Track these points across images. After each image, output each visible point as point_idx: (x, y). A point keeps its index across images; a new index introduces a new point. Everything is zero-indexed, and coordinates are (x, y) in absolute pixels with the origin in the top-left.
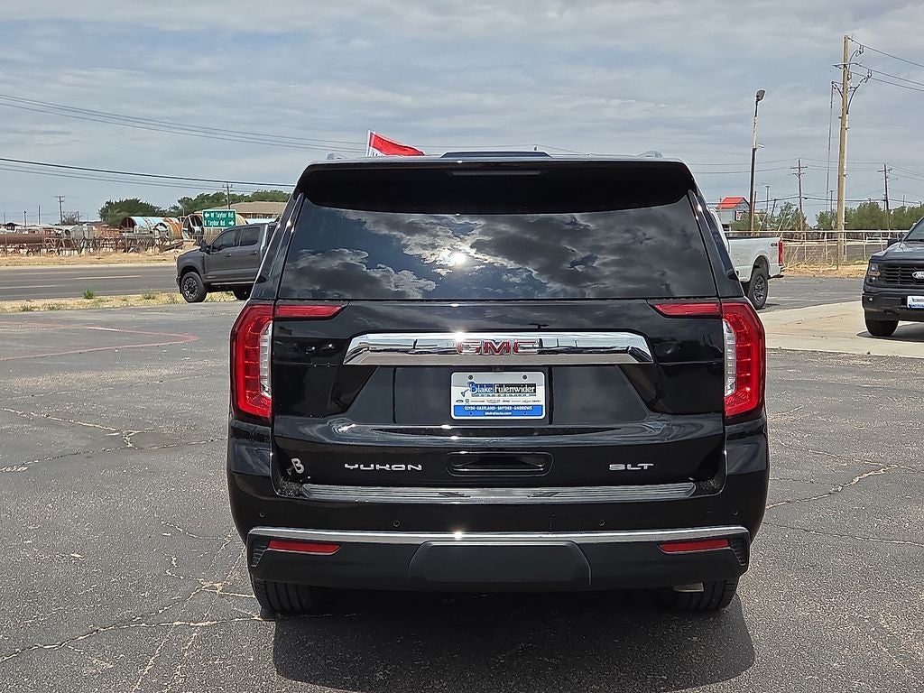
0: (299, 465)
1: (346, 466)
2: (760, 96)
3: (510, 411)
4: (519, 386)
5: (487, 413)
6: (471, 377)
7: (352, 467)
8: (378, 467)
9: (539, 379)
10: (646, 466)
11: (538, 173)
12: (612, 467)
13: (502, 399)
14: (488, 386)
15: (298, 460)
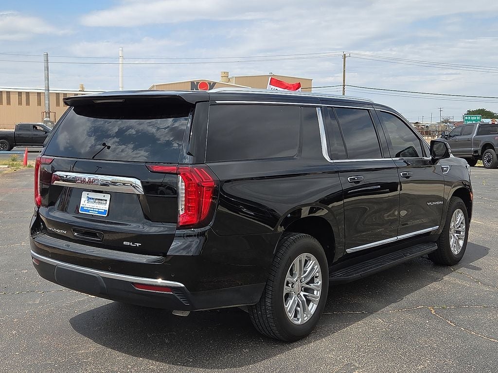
3: (97, 211)
4: (101, 200)
5: (91, 212)
6: (88, 194)
9: (108, 197)
10: (138, 244)
11: (121, 101)
12: (125, 243)
13: (96, 205)
14: (93, 199)
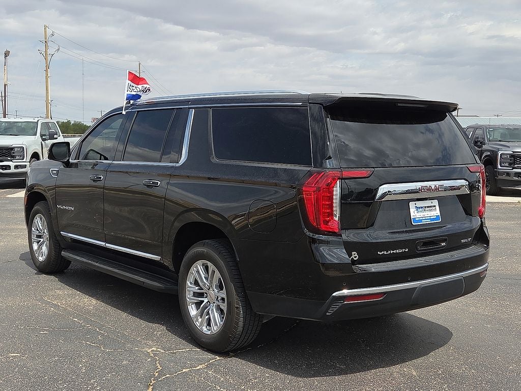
0: (356, 255)
1: (379, 253)
2: (7, 54)
3: (429, 219)
4: (430, 207)
5: (423, 221)
6: (415, 204)
7: (381, 253)
8: (392, 252)
9: (436, 203)
10: (470, 239)
12: (462, 241)
13: (427, 213)
14: (422, 208)
15: (355, 253)
